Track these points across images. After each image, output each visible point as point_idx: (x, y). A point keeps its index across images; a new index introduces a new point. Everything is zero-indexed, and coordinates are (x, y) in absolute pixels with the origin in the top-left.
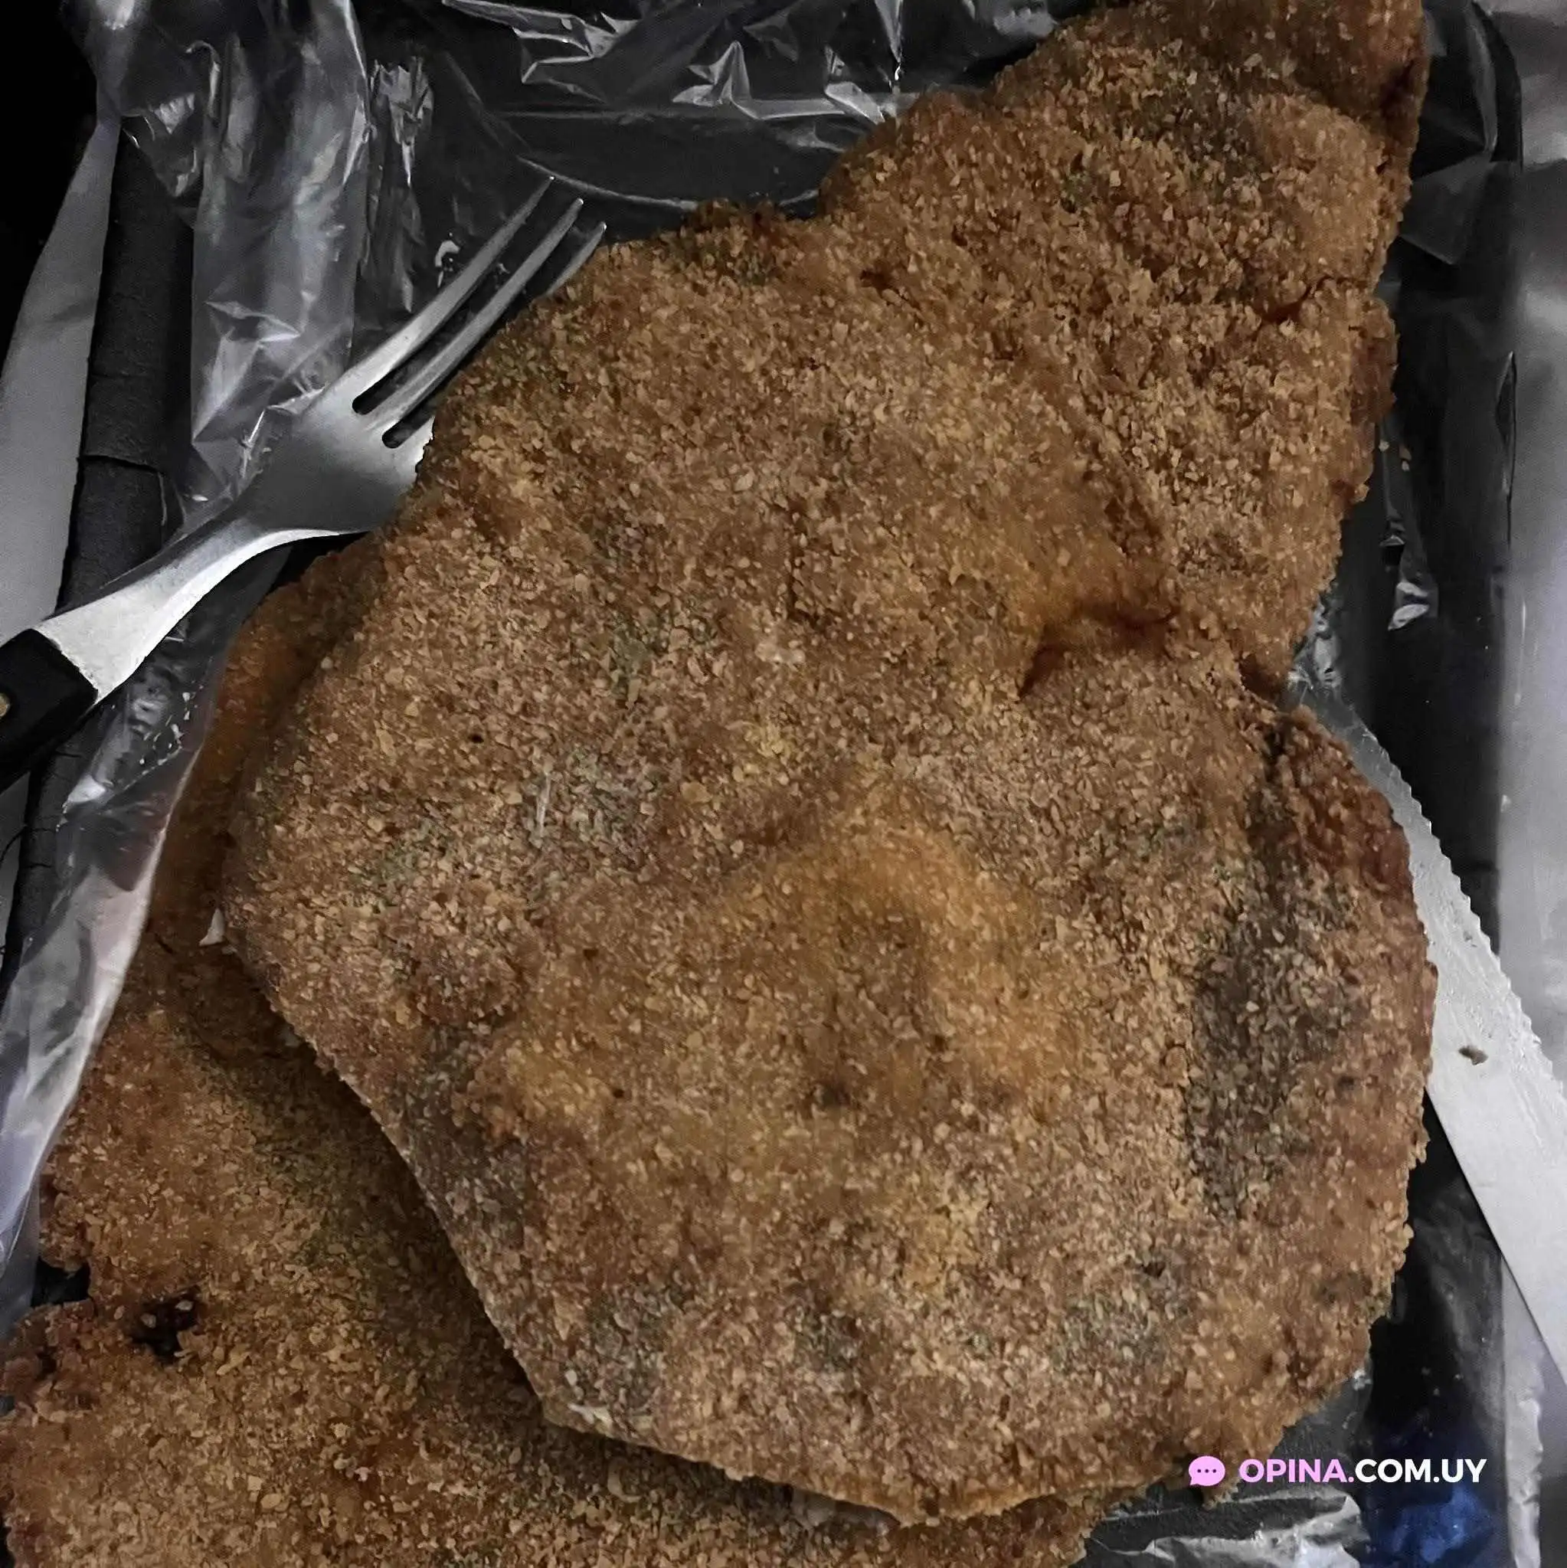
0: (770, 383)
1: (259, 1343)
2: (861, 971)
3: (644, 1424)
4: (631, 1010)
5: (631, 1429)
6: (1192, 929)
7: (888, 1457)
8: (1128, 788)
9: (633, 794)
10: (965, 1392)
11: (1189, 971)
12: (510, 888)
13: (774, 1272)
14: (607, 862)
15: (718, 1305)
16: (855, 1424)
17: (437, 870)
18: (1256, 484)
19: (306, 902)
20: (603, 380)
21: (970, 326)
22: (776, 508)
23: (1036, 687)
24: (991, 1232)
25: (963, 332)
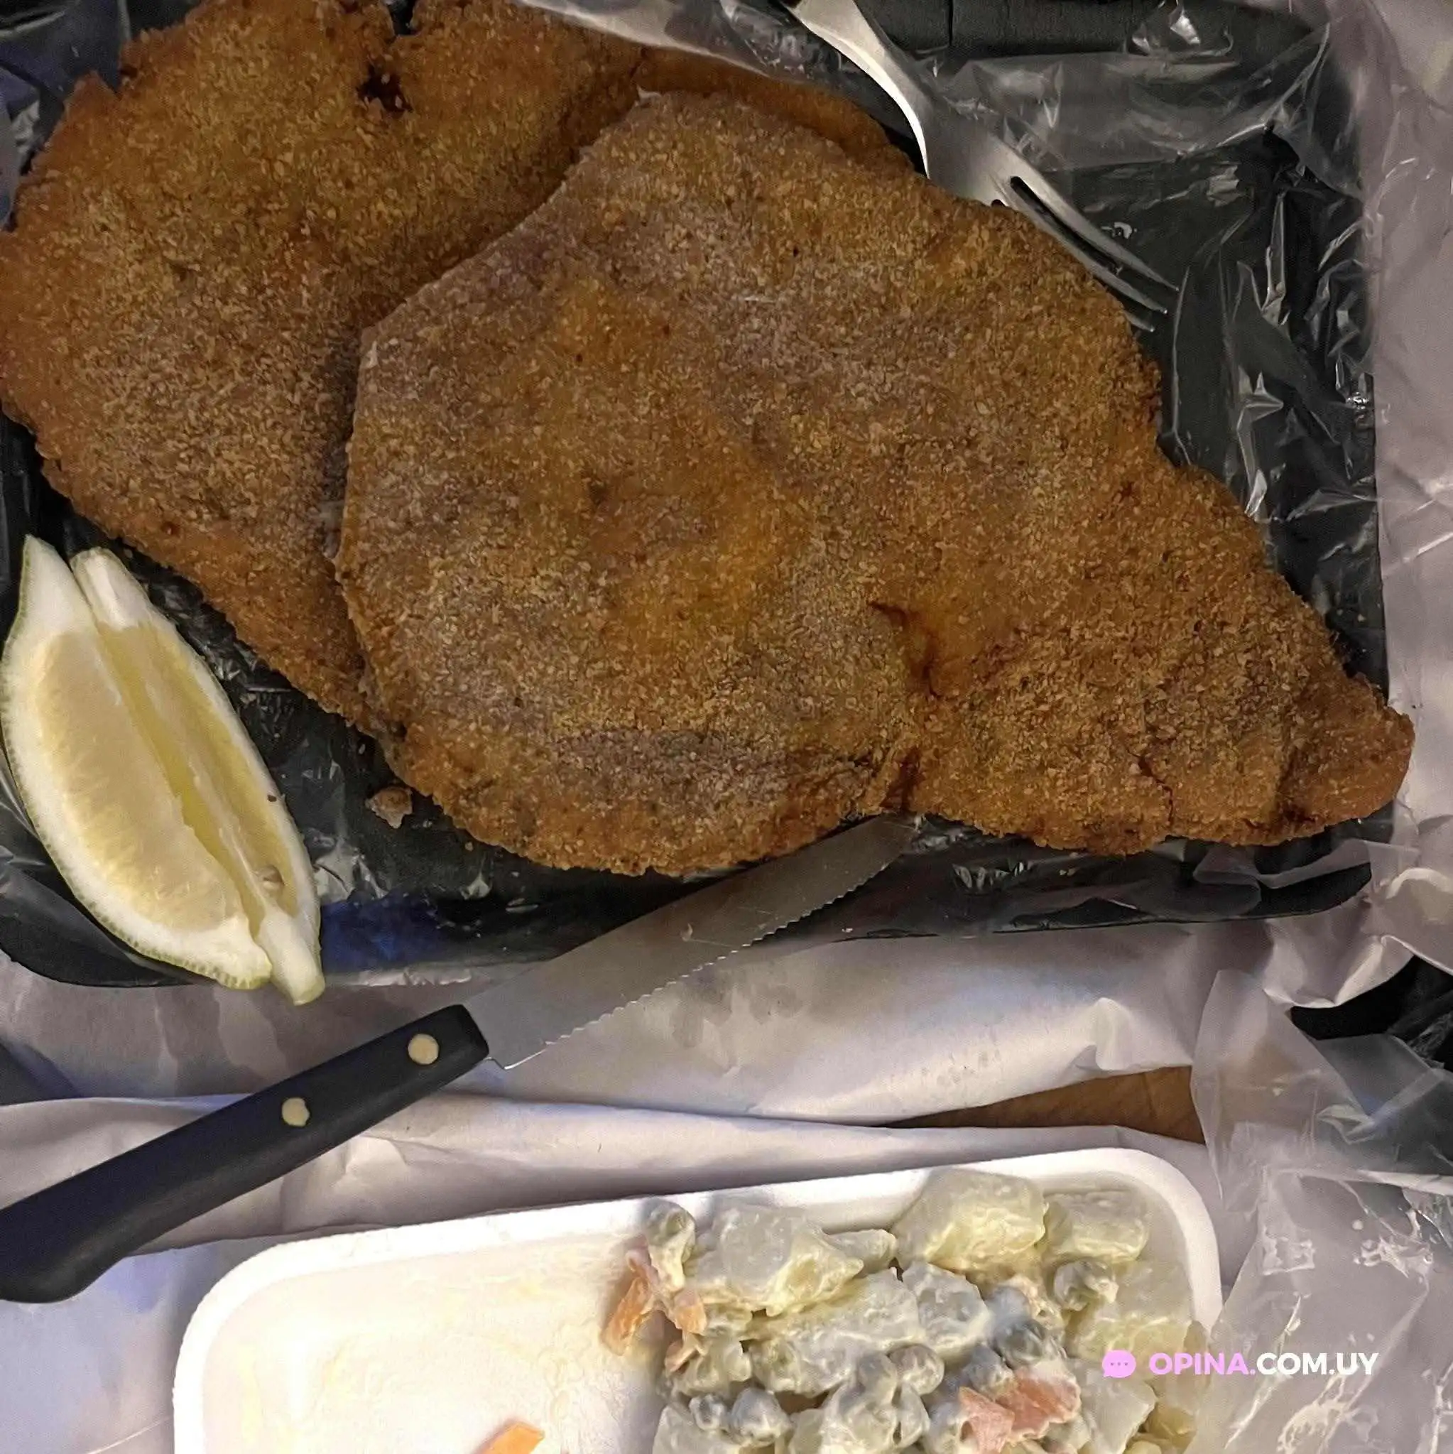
0: (1048, 419)
1: (381, 157)
2: (681, 509)
3: (372, 387)
4: (635, 364)
5: (367, 380)
6: (737, 723)
7: (375, 546)
8: (821, 674)
9: (774, 355)
10: (422, 592)
11: (711, 726)
12: (702, 282)
13: (480, 467)
14: (728, 342)
15: (454, 433)
16: (392, 524)
17: (708, 234)
18: (1035, 764)
19: (675, 147)
20: (1035, 309)
21: (1104, 551)
22: (968, 429)
23: (878, 612)
24: (527, 605)
25: (1100, 545)
